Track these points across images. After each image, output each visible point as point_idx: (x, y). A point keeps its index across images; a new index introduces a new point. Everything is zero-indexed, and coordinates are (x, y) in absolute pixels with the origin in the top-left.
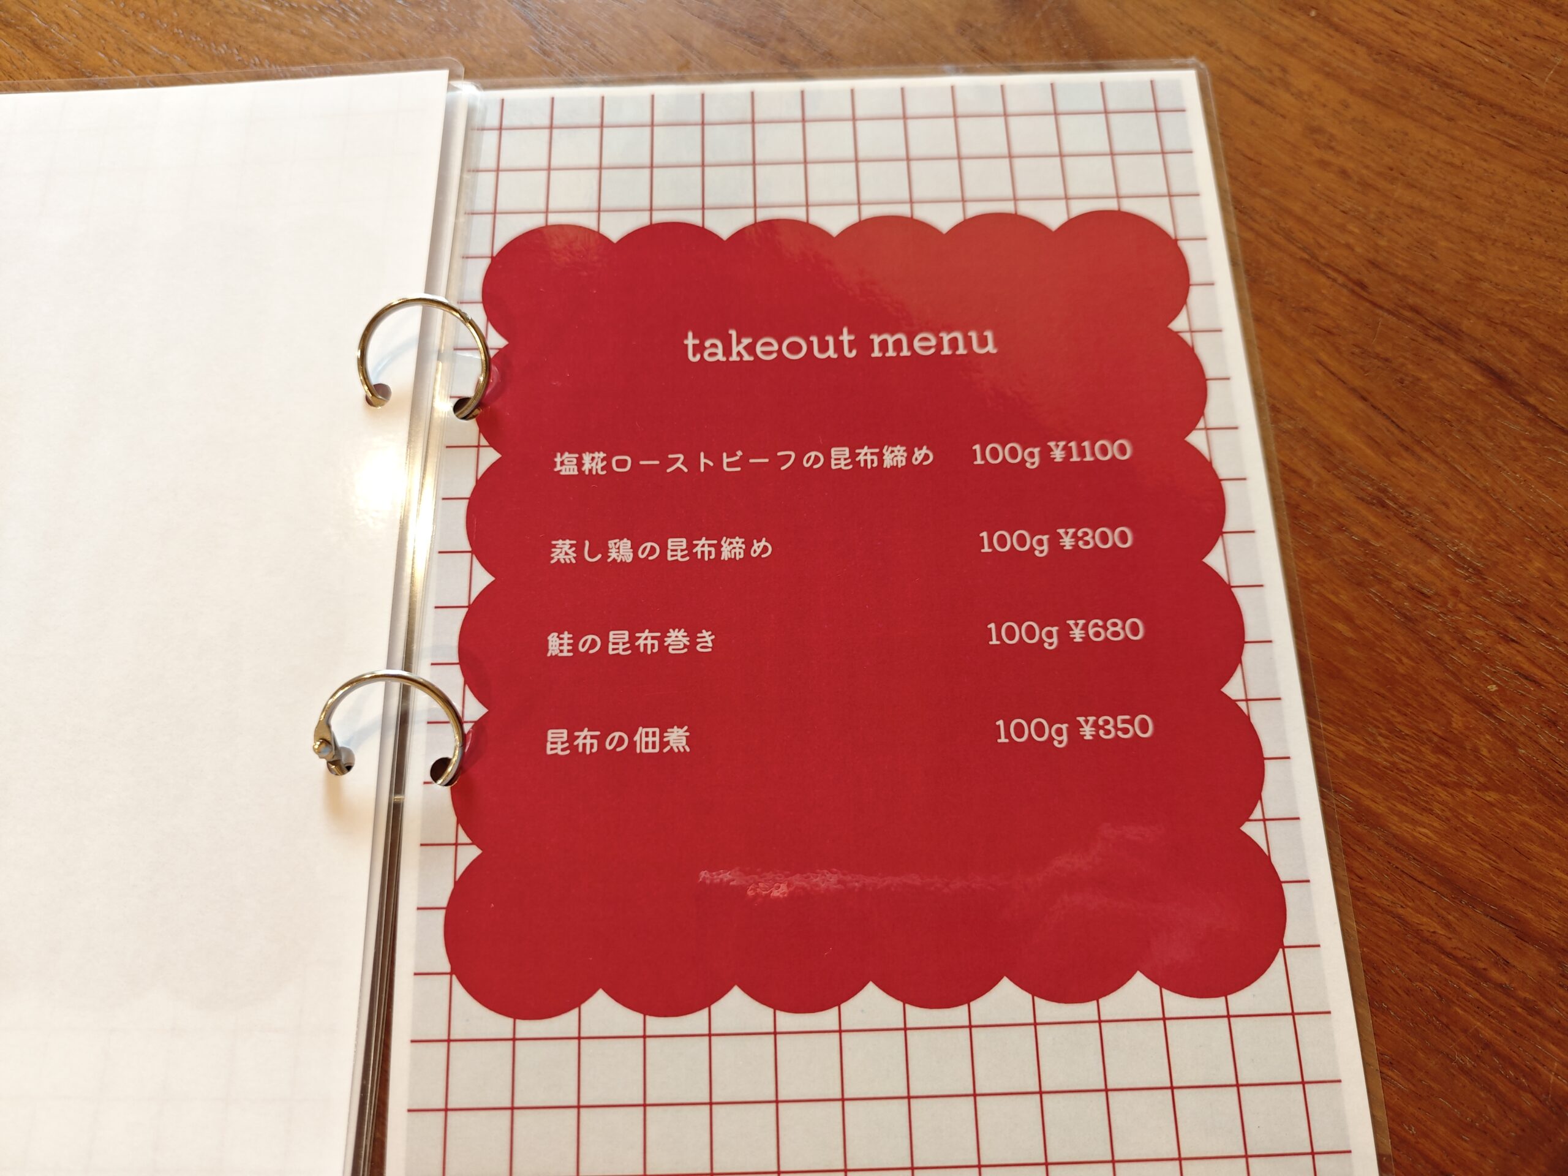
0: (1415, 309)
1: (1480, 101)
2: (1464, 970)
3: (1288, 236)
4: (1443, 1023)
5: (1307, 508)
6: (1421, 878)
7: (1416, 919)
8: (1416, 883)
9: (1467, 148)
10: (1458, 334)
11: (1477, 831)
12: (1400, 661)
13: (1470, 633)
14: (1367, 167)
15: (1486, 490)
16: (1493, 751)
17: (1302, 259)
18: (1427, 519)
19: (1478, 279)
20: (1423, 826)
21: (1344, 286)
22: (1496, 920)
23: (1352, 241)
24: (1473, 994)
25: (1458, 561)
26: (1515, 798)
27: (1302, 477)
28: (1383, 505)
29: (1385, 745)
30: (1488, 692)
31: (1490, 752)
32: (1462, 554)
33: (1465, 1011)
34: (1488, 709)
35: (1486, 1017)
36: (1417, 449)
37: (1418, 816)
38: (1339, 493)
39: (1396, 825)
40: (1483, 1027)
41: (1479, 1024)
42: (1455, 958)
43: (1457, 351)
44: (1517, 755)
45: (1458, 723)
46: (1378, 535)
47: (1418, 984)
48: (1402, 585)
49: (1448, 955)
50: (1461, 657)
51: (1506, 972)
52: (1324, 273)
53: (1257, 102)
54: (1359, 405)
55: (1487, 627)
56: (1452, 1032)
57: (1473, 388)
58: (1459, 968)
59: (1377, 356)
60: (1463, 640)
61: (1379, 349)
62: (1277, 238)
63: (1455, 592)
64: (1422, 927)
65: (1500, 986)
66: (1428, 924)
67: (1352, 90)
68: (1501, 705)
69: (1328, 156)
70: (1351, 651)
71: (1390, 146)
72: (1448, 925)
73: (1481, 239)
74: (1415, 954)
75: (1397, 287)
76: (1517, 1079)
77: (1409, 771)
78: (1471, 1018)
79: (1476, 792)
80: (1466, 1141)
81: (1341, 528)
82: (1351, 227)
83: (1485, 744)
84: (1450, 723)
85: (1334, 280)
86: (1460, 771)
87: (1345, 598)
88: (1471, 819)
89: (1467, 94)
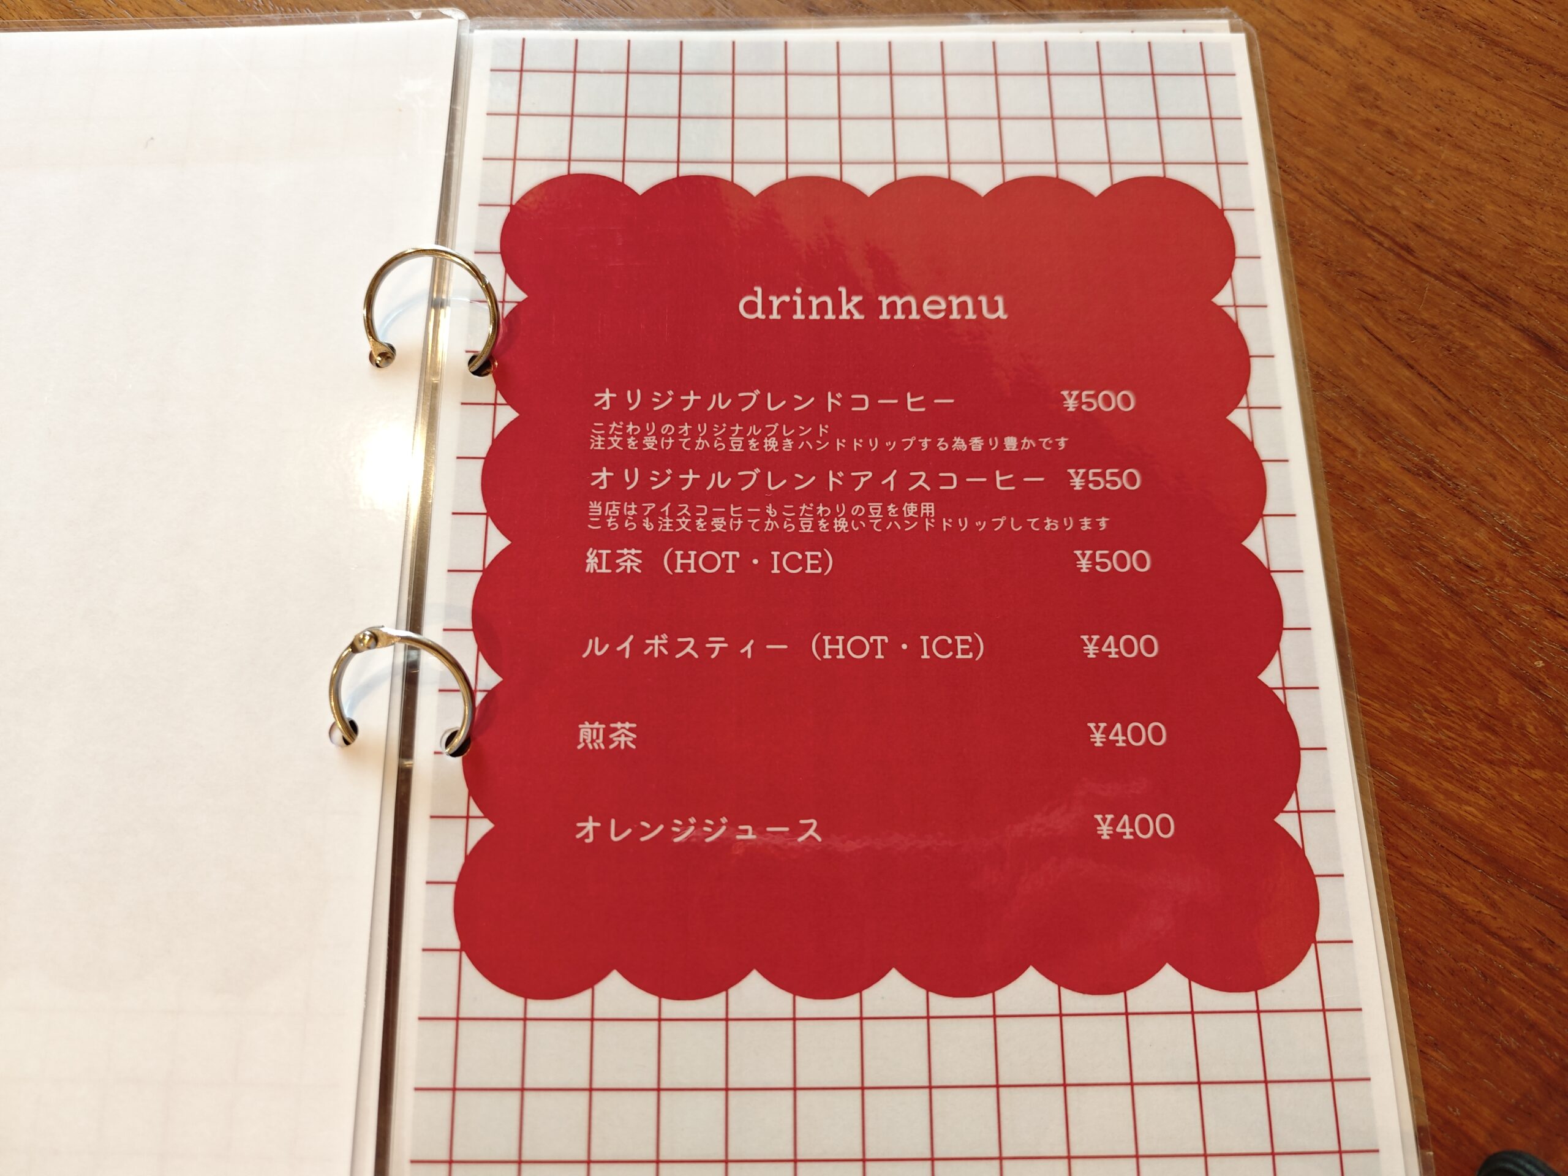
0: (1463, 276)
1: (1529, 60)
2: (1509, 950)
3: (1333, 198)
4: (1488, 1004)
5: (1352, 478)
6: (1466, 857)
7: (1461, 898)
8: (1461, 862)
9: (1515, 108)
10: (1505, 300)
11: (1522, 809)
12: (1446, 636)
14: (1413, 127)
15: (1533, 462)
16: (1540, 729)
17: (1347, 222)
18: (1474, 491)
19: (1527, 245)
20: (1468, 803)
21: (1390, 250)
23: (1398, 203)
24: (1518, 975)
25: (1505, 534)
26: (1561, 776)
27: (1347, 447)
28: (1430, 476)
29: (1431, 722)
30: (1535, 668)
31: (1536, 729)
32: (1510, 527)
33: (1510, 991)
34: (1536, 686)
35: (1532, 997)
36: (1464, 418)
37: (1464, 794)
38: (1385, 464)
39: (1442, 804)
40: (1528, 1007)
41: (1524, 1005)
42: (1501, 938)
43: (1505, 318)
44: (1563, 732)
45: (1504, 699)
46: (1424, 507)
47: (1463, 964)
48: (1449, 558)
49: (1493, 934)
50: (1508, 632)
51: (1551, 952)
52: (1369, 236)
53: (1301, 58)
54: (1407, 373)
55: (1534, 602)
56: (1496, 1011)
57: (1521, 357)
58: (1504, 948)
59: (1424, 323)
60: (1510, 615)
61: (1425, 315)
62: (1323, 200)
63: (1502, 566)
64: (1467, 907)
65: (1545, 966)
66: (1474, 904)
67: (1398, 47)
68: (1548, 681)
69: (1373, 115)
70: (1397, 626)
71: (1437, 106)
72: (1493, 905)
73: (1529, 203)
74: (1461, 934)
75: (1444, 252)
76: (1562, 1060)
77: (1455, 748)
78: (1515, 998)
79: (1522, 770)
80: (1510, 1122)
81: (1387, 500)
82: (1397, 189)
83: (1531, 721)
84: (1496, 700)
85: (1380, 244)
86: (1507, 748)
87: (1390, 572)
88: (1517, 797)
89: (1515, 53)
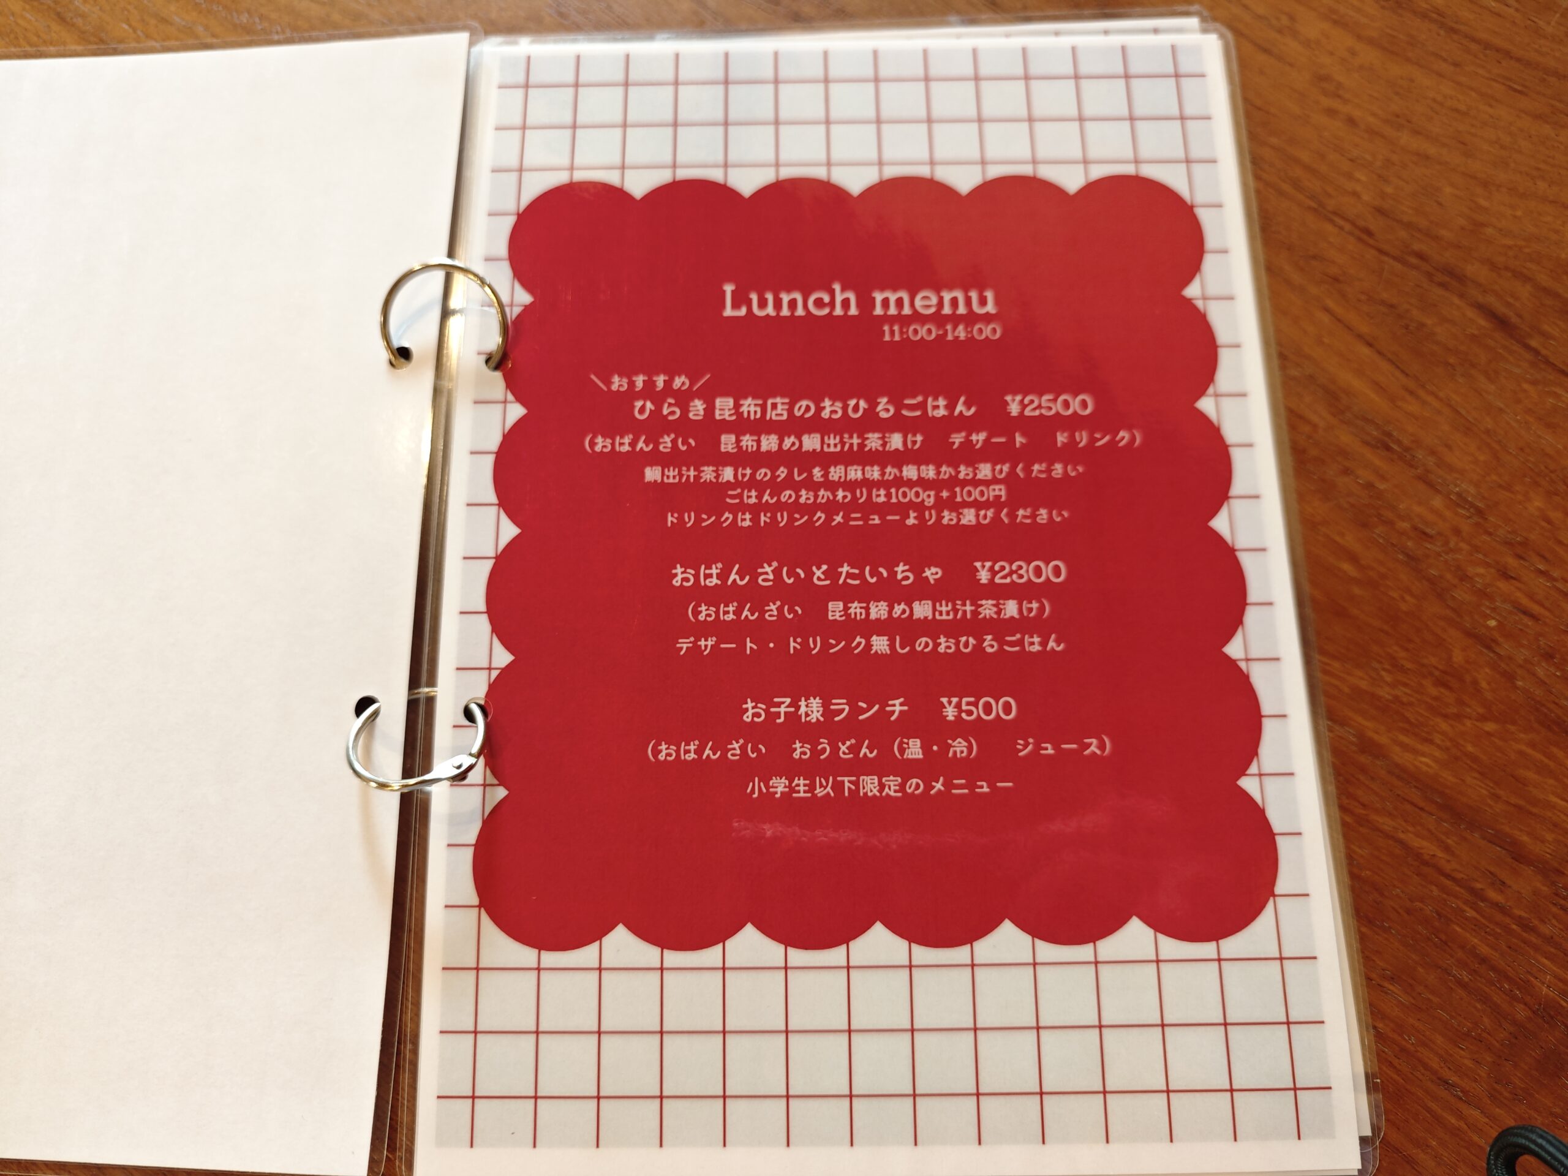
0: (1421, 256)
1: (1487, 46)
2: (1462, 891)
3: (1296, 184)
4: (1441, 940)
5: (1314, 452)
6: (1422, 804)
7: (1416, 843)
8: (1417, 810)
9: (1473, 94)
10: (1461, 279)
11: (1475, 759)
12: (1403, 598)
13: (1471, 570)
14: (1374, 115)
15: (1487, 432)
16: (1493, 684)
17: (1310, 208)
18: (1431, 461)
19: (1483, 225)
20: (1423, 755)
21: (1350, 233)
22: (1494, 844)
23: (1358, 188)
24: (1470, 913)
25: (1461, 501)
26: (1512, 728)
27: (1308, 422)
28: (1388, 448)
29: (1388, 679)
30: (1488, 627)
31: (1489, 684)
32: (1464, 495)
33: (1463, 929)
34: (1487, 643)
35: (1483, 934)
36: (1421, 393)
37: (1419, 747)
38: (1346, 438)
39: (1401, 756)
40: (1479, 943)
41: (1476, 941)
42: (1454, 879)
43: (1461, 296)
44: (1516, 688)
45: (1458, 657)
46: (1383, 478)
47: (1418, 903)
48: (1405, 525)
50: (1462, 594)
51: (1502, 892)
52: (1331, 221)
53: (1266, 51)
54: (1365, 351)
55: (1488, 565)
56: (1449, 946)
57: (1476, 332)
58: (1458, 888)
59: (1383, 302)
60: (1464, 578)
61: (1385, 295)
62: (1286, 187)
63: (1457, 531)
64: (1421, 851)
65: (1496, 905)
66: (1428, 848)
67: (1359, 37)
68: (1499, 639)
69: (1336, 104)
70: (1357, 591)
71: (1397, 94)
72: (1447, 849)
73: (1485, 184)
74: (1415, 876)
75: (1403, 234)
76: (1511, 991)
77: (1410, 704)
78: (1468, 935)
79: (1475, 723)
80: (1462, 1049)
81: (1346, 471)
82: (1358, 175)
83: (1484, 677)
84: (1450, 658)
85: (1341, 228)
86: (1461, 702)
